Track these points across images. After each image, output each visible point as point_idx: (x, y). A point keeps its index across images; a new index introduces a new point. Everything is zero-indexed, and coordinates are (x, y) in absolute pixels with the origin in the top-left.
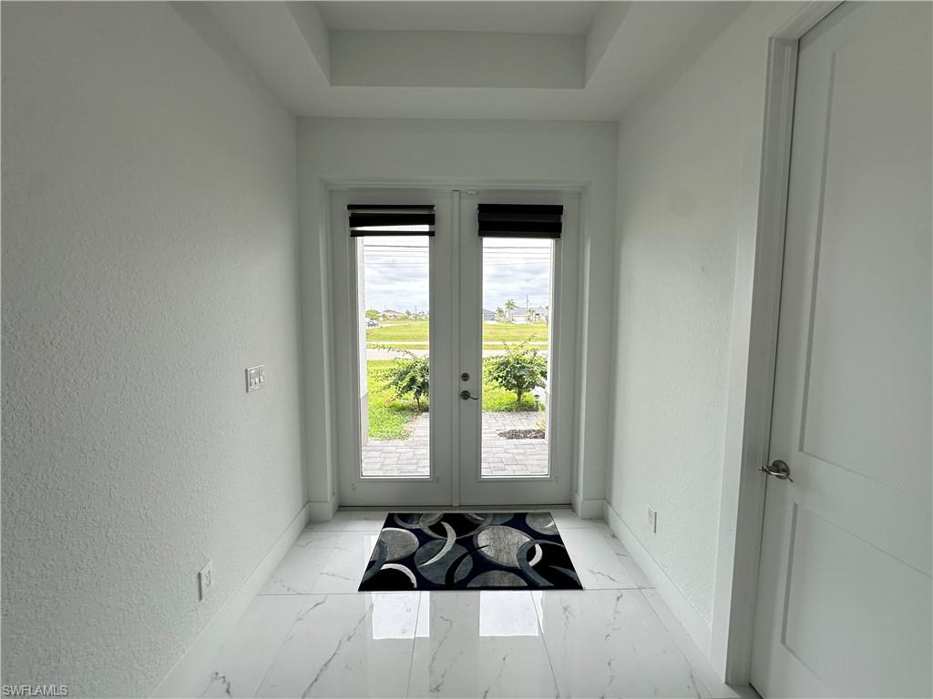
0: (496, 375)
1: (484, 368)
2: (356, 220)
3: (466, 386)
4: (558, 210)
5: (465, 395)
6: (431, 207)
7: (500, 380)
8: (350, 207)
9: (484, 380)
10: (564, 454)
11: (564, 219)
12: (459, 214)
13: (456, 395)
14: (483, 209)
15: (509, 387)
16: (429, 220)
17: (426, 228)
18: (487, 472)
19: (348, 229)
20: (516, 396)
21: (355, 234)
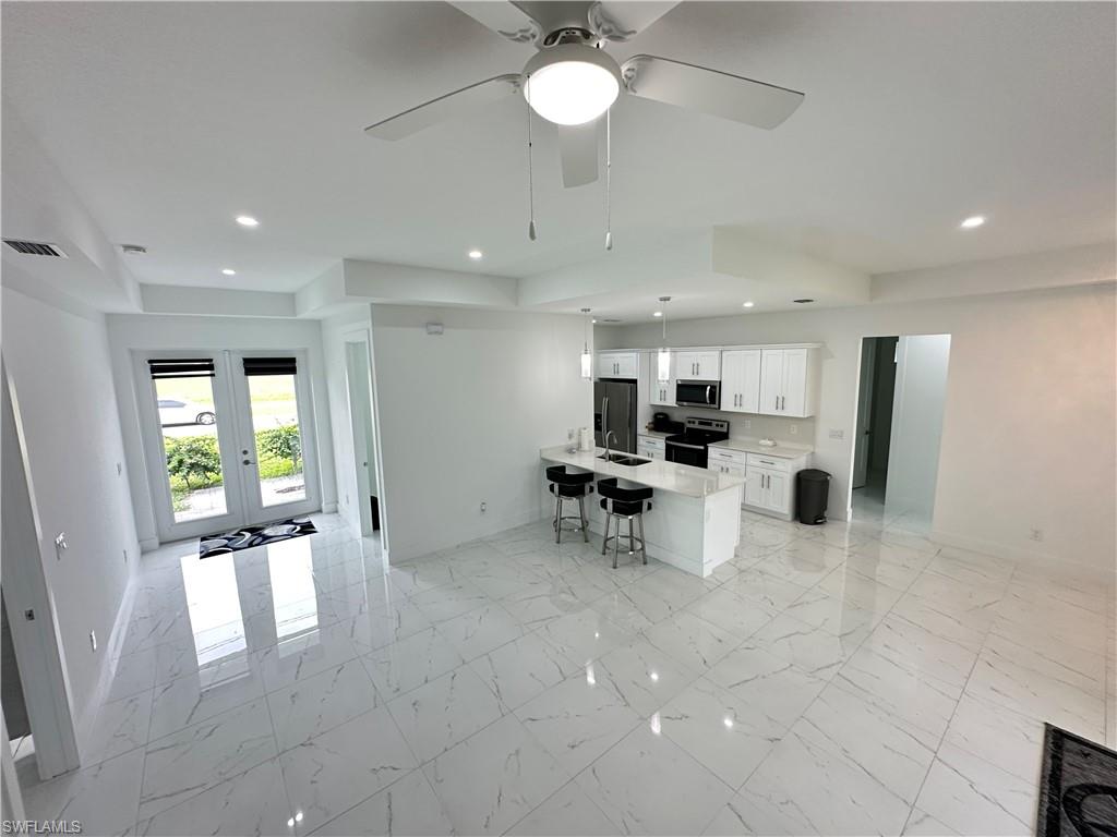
0: (269, 447)
1: (257, 442)
2: (154, 370)
3: (246, 458)
4: (293, 360)
5: (247, 462)
6: (211, 360)
7: (274, 451)
8: (150, 362)
9: (259, 453)
10: (313, 486)
11: (297, 365)
12: (231, 366)
13: (241, 464)
14: (247, 361)
15: (284, 455)
16: (211, 367)
17: (208, 372)
18: (266, 503)
19: (150, 375)
20: (292, 462)
21: (154, 378)
